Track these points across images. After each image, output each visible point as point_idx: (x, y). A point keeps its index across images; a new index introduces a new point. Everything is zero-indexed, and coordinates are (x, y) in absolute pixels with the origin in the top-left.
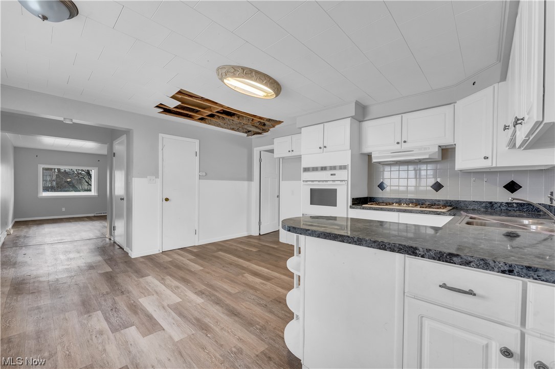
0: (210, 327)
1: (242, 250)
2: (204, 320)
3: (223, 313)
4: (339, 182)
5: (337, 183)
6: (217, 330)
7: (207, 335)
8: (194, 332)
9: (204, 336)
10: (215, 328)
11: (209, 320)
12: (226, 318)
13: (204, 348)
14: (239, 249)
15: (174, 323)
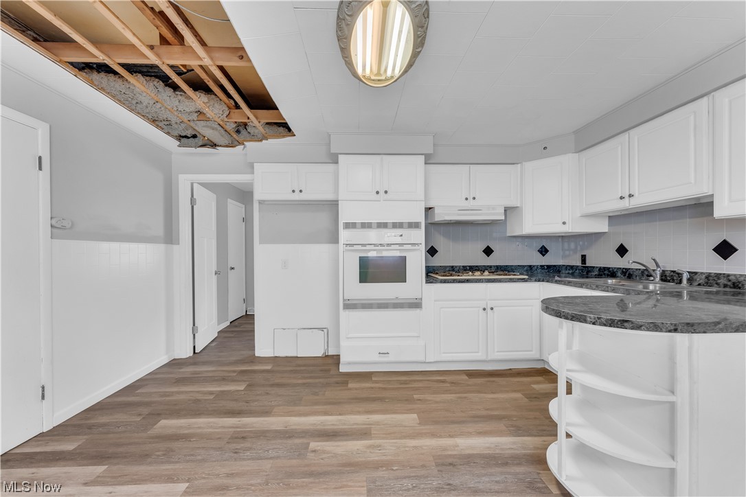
1: (212, 397)
4: (409, 247)
5: (406, 247)
14: (200, 397)
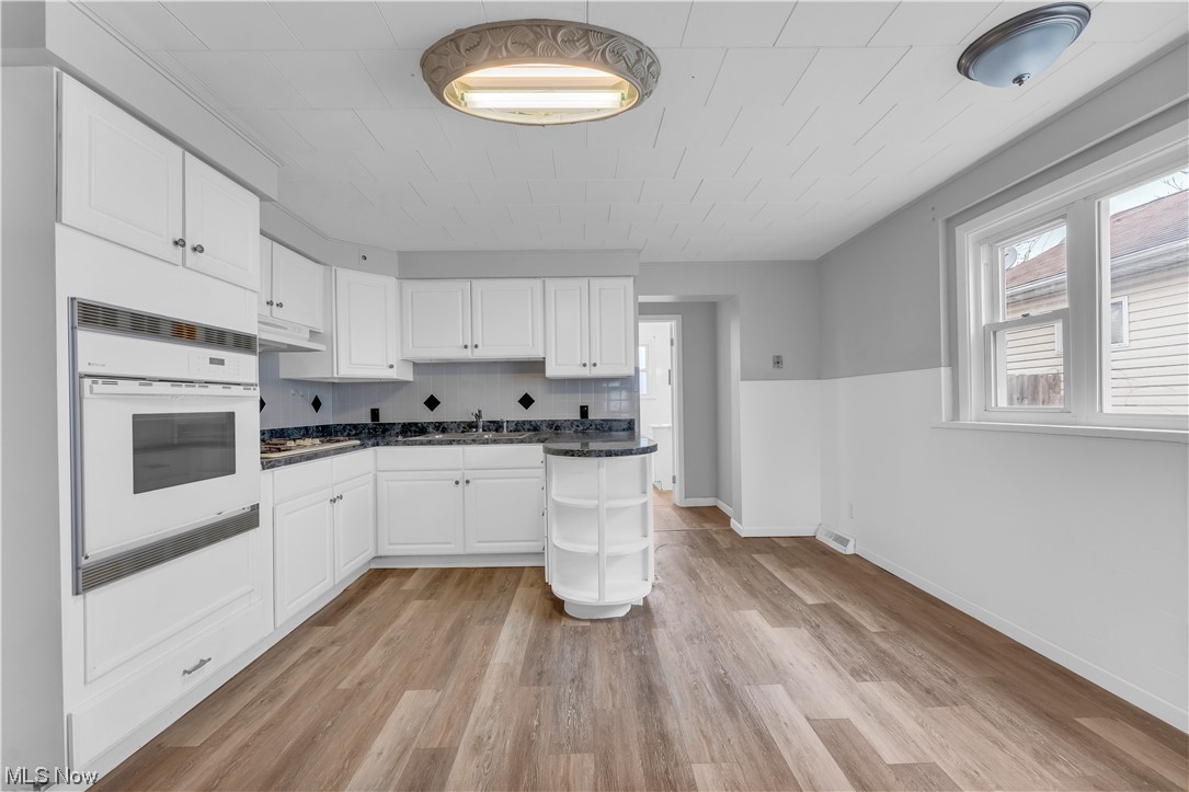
0: (713, 684)
2: (717, 703)
3: (670, 702)
4: (240, 390)
5: (234, 391)
6: (703, 674)
7: (726, 674)
8: (746, 687)
9: (729, 674)
10: (706, 679)
11: (709, 700)
12: (673, 690)
13: (737, 658)
15: (784, 726)
